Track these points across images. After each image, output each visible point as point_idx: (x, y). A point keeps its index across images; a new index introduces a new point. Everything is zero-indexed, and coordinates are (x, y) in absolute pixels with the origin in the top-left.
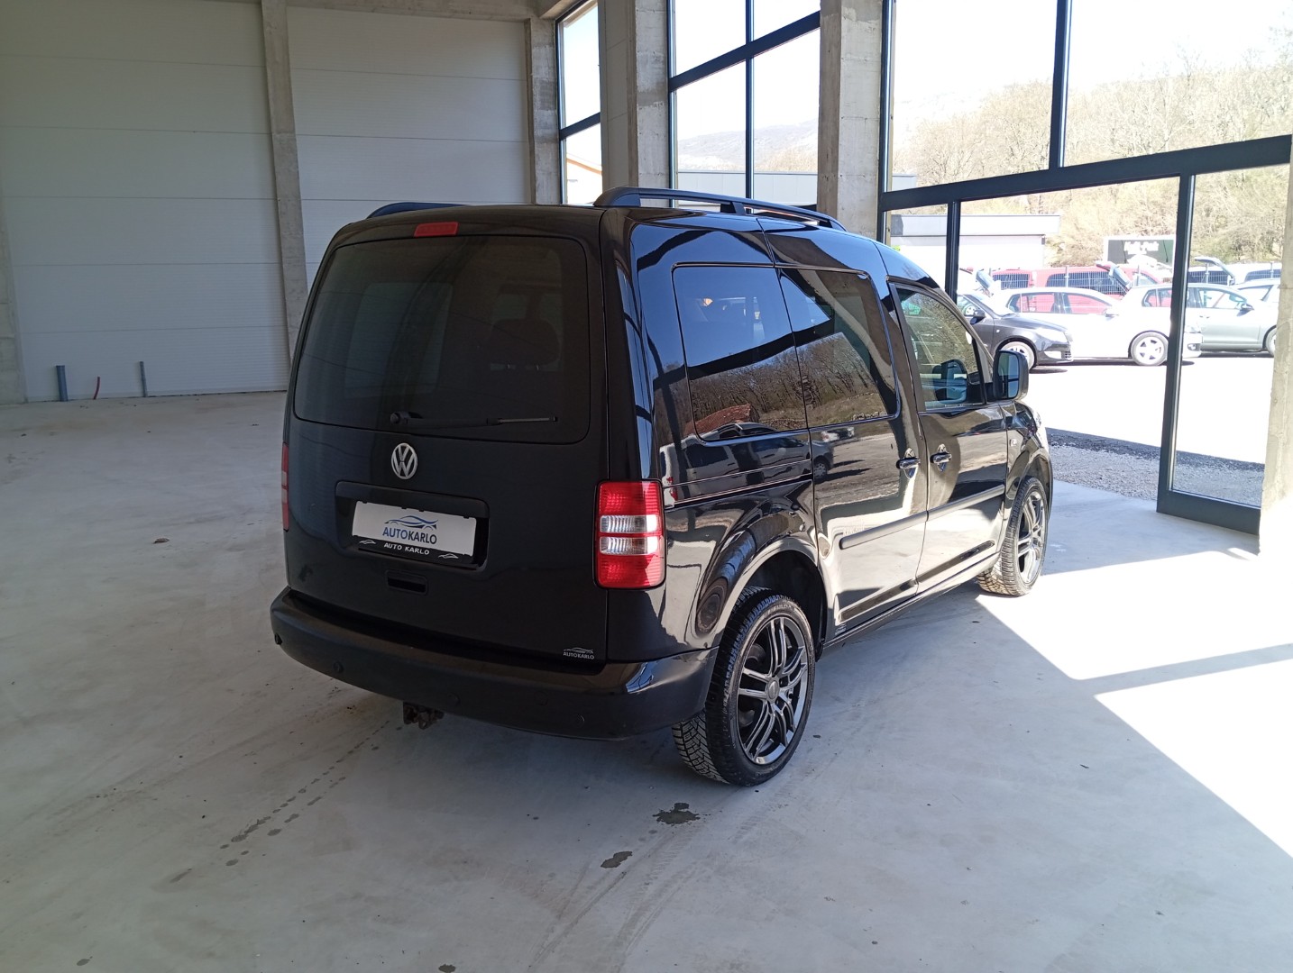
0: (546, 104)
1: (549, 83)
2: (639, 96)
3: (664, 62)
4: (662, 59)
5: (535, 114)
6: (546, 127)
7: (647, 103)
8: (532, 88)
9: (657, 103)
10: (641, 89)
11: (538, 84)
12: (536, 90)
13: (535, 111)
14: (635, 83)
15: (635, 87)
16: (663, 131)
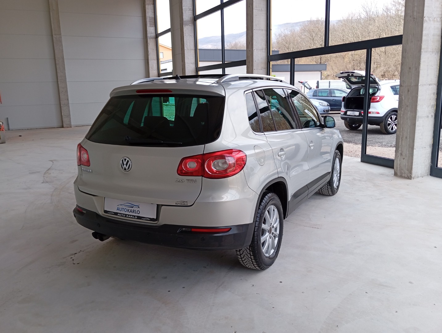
0: (151, 25)
1: (152, 18)
2: (184, 23)
3: (192, 10)
4: (192, 9)
5: (147, 29)
6: (152, 33)
7: (187, 25)
8: (146, 19)
9: (190, 25)
10: (184, 20)
11: (148, 18)
12: (148, 20)
13: (148, 27)
14: (182, 18)
15: (183, 19)
16: (193, 34)
